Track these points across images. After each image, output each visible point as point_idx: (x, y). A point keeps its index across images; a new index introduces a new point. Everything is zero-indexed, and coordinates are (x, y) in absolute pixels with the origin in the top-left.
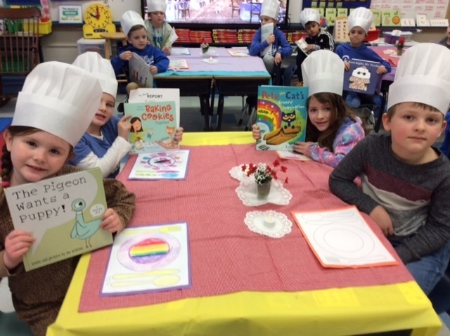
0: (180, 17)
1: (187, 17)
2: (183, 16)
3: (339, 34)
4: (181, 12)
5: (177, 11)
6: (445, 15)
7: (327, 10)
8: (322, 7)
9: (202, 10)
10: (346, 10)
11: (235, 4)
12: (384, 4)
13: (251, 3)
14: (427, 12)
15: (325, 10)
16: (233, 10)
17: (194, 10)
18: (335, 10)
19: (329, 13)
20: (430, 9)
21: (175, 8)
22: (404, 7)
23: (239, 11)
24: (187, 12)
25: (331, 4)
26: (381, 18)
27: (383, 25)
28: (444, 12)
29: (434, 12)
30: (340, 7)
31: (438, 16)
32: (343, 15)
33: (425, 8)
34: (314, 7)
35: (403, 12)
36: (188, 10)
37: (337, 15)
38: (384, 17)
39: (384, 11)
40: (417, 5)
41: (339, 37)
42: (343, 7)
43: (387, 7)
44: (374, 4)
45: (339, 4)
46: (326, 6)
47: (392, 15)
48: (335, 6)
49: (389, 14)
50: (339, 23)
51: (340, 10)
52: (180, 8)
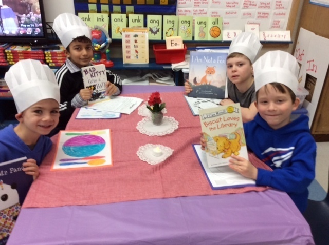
3: (128, 52)
6: (286, 26)
7: (112, 15)
8: (106, 12)
10: (141, 17)
12: (198, 9)
14: (259, 21)
15: (110, 16)
18: (124, 16)
19: (117, 20)
20: (264, 16)
22: (227, 13)
25: (117, 8)
26: (194, 28)
27: (196, 39)
28: (285, 21)
29: (270, 21)
30: (132, 13)
31: (276, 26)
32: (137, 24)
33: (256, 15)
34: (93, 11)
35: (226, 20)
37: (128, 26)
38: (197, 27)
39: (197, 19)
40: (246, 11)
41: (128, 57)
42: (136, 12)
43: (202, 12)
44: (183, 9)
45: (130, 8)
46: (111, 11)
47: (210, 25)
48: (123, 11)
49: (205, 23)
50: (127, 36)
51: (132, 17)
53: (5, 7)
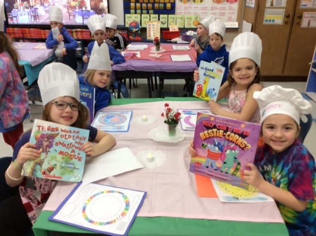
0: (33, 20)
1: (38, 20)
2: (34, 20)
3: (150, 33)
4: (33, 17)
5: (30, 16)
6: (236, 19)
7: (143, 15)
8: (139, 14)
9: (47, 15)
10: (157, 16)
11: (70, 11)
12: (187, 11)
13: (82, 11)
14: (220, 17)
15: (141, 16)
16: (70, 15)
17: (42, 16)
18: (148, 15)
19: (144, 18)
20: (223, 14)
21: (29, 14)
22: (202, 13)
23: (74, 16)
24: (37, 17)
25: (145, 11)
26: (184, 21)
27: (186, 27)
28: (235, 16)
29: (226, 17)
30: (152, 14)
31: (230, 19)
32: (155, 19)
33: (218, 14)
34: (133, 13)
35: (201, 17)
36: (38, 15)
37: (150, 20)
38: (186, 21)
39: (187, 16)
40: (213, 12)
41: (150, 36)
42: (154, 13)
43: (188, 13)
44: (179, 11)
45: (151, 11)
46: (142, 13)
47: (193, 19)
48: (148, 13)
49: (191, 19)
50: (149, 25)
51: (152, 16)
52: (32, 14)
53: (92, 11)
